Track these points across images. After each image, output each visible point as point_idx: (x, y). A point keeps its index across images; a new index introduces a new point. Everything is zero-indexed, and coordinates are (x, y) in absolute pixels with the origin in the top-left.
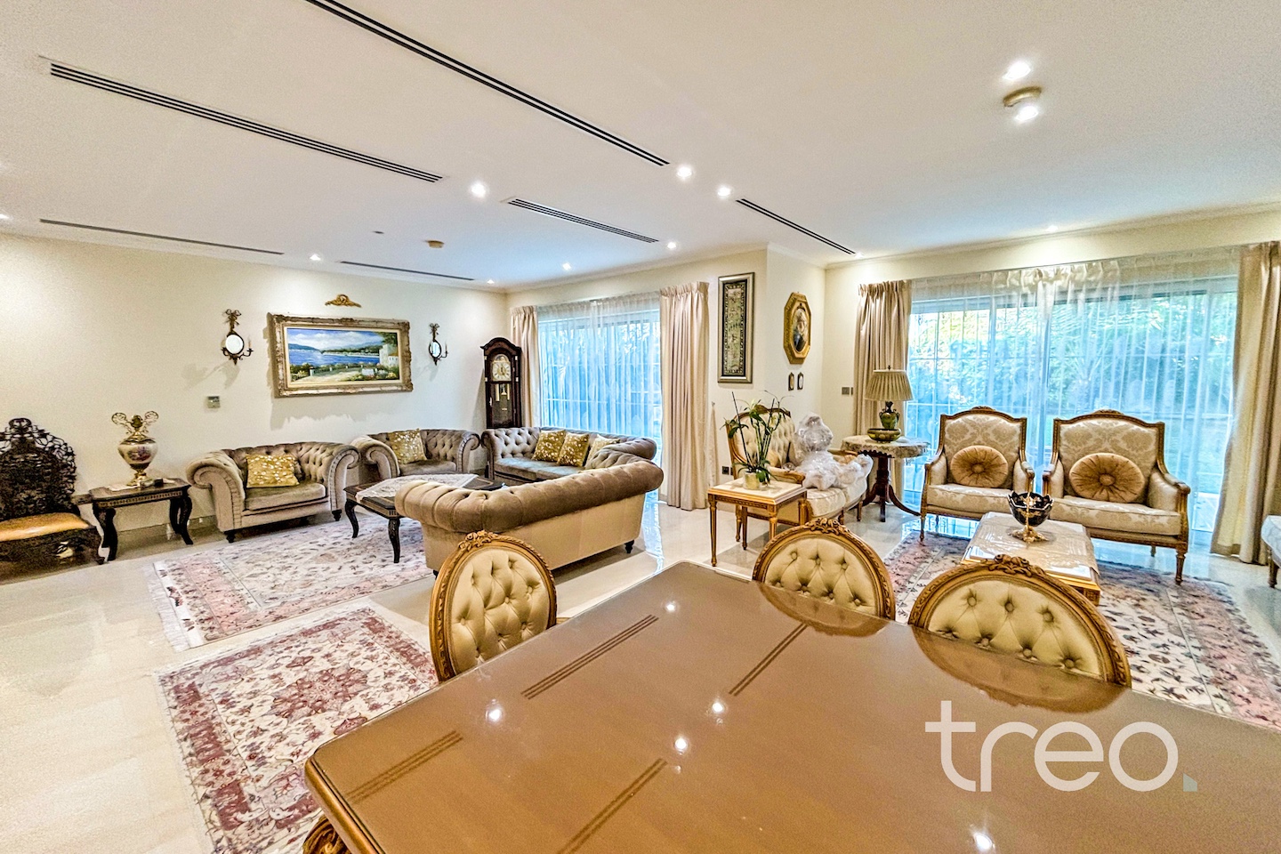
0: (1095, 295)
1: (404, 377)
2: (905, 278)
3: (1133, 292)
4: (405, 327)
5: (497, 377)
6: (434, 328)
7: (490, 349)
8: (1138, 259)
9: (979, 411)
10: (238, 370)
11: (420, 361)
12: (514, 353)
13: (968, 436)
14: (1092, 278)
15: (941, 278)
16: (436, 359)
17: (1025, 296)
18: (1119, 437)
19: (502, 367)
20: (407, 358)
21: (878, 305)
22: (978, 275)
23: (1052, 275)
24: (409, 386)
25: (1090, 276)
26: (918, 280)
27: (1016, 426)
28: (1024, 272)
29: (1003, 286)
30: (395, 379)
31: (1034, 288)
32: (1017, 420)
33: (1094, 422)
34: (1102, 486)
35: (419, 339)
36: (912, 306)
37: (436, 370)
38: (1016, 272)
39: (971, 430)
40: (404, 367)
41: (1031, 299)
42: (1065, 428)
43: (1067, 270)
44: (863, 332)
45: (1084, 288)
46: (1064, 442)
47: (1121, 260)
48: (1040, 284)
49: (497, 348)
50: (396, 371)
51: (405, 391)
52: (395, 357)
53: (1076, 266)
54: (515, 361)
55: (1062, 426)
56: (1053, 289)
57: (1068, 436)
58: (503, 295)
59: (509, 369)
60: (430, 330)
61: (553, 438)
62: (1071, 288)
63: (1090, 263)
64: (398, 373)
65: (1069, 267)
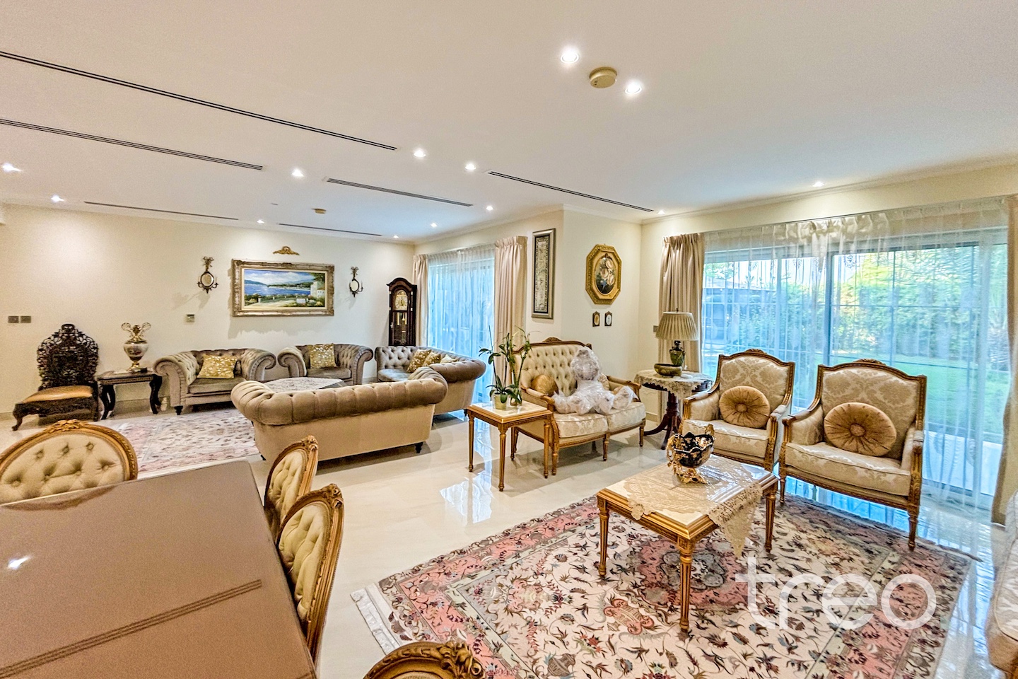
0: (866, 246)
1: (328, 305)
2: (698, 231)
3: (903, 244)
4: (331, 269)
5: (399, 307)
6: (354, 271)
7: (394, 286)
8: (907, 211)
9: (751, 353)
10: (209, 297)
11: (341, 293)
12: (410, 289)
13: (738, 377)
14: (863, 230)
15: (729, 231)
16: (354, 293)
17: (802, 247)
18: (876, 388)
19: (402, 299)
20: (331, 291)
21: (677, 254)
22: (760, 228)
23: (825, 227)
24: (331, 312)
25: (860, 228)
26: (711, 233)
27: (784, 370)
28: (800, 225)
29: (783, 238)
30: (322, 306)
31: (810, 240)
32: (784, 364)
33: (854, 371)
34: (852, 436)
35: (341, 279)
36: (706, 257)
37: (354, 301)
38: (793, 224)
39: (741, 371)
40: (328, 297)
41: (806, 251)
42: (827, 374)
43: (838, 222)
44: (665, 279)
45: (855, 240)
46: (825, 389)
47: (889, 213)
48: (814, 236)
49: (398, 285)
50: (323, 301)
51: (328, 315)
52: (322, 291)
53: (847, 219)
54: (411, 295)
55: (825, 372)
56: (825, 240)
57: (828, 382)
58: (410, 245)
59: (407, 301)
60: (351, 271)
61: (421, 356)
62: (842, 240)
63: (859, 216)
64: (324, 303)
65: (839, 219)
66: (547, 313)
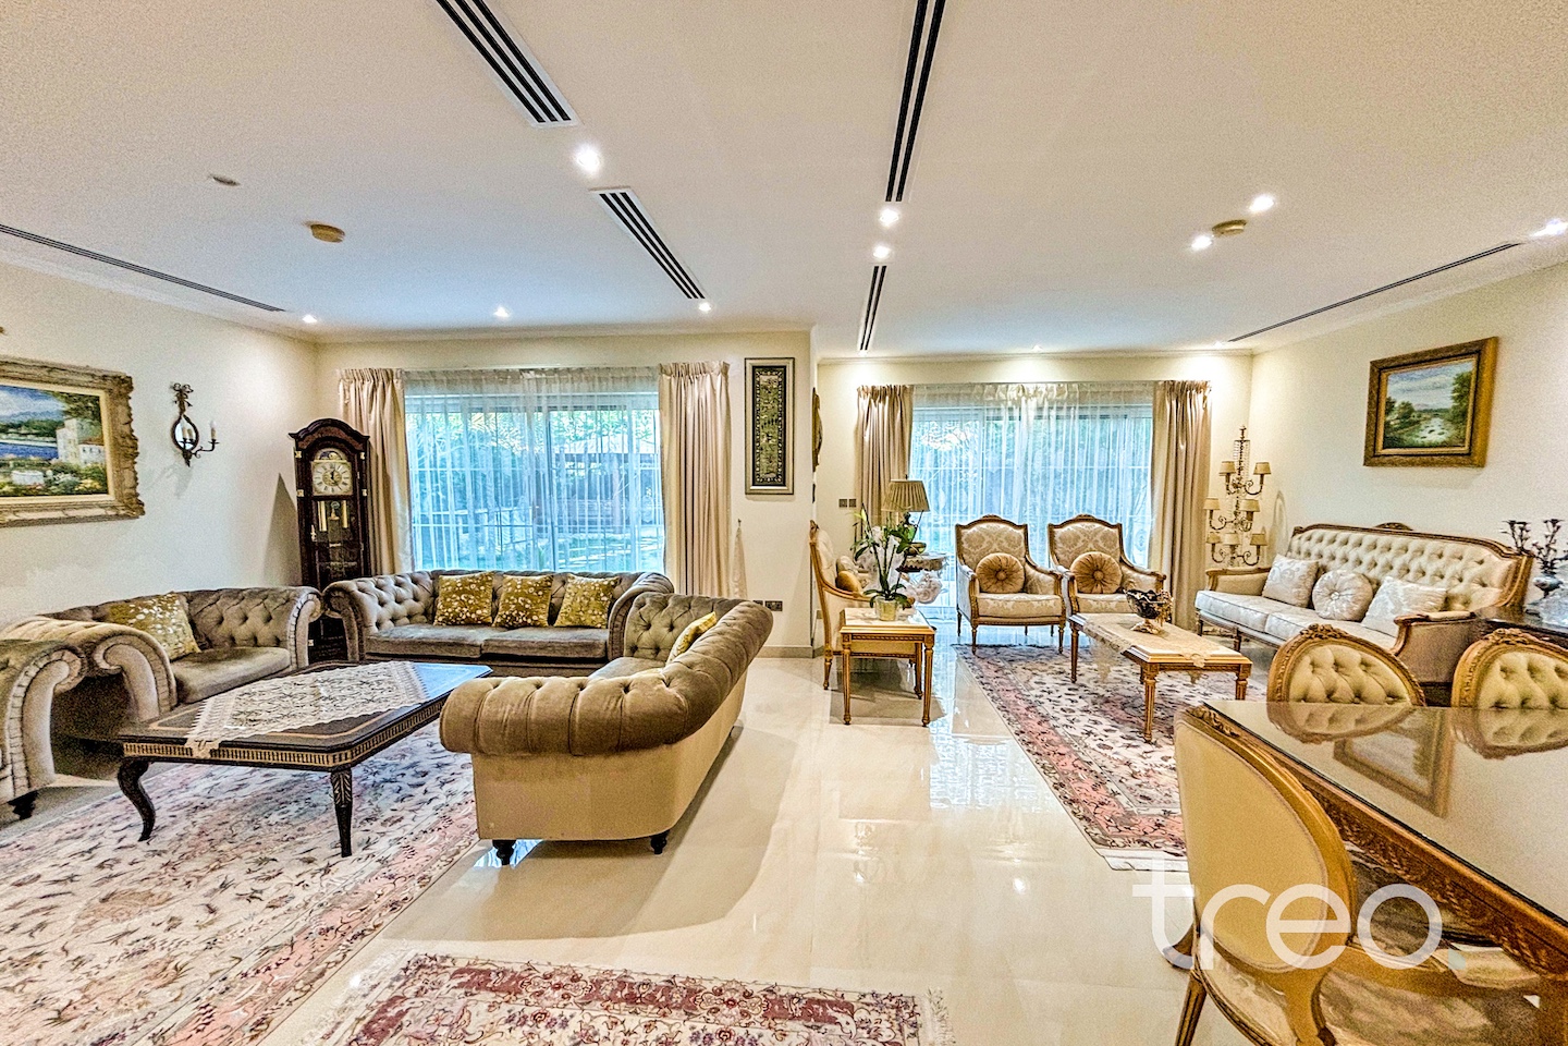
0: (1063, 413)
1: (119, 485)
2: (907, 384)
3: (1088, 413)
4: (122, 386)
5: (321, 486)
6: (182, 394)
7: (310, 439)
8: (1092, 384)
9: (988, 519)
11: (156, 458)
12: (360, 447)
13: (985, 545)
14: (1060, 398)
15: (940, 386)
16: (187, 455)
17: (1011, 409)
18: (1098, 538)
19: (332, 473)
20: (127, 448)
21: (881, 409)
22: (972, 386)
23: (1032, 392)
24: (133, 506)
25: (1058, 395)
26: (919, 386)
27: (1021, 532)
28: (1010, 386)
29: (992, 398)
30: (98, 492)
31: (1017, 403)
32: (1020, 527)
33: (1078, 525)
34: (1096, 581)
35: (151, 414)
36: (914, 413)
37: (189, 476)
38: (1004, 386)
39: (987, 539)
40: (119, 469)
41: (1016, 413)
42: (1058, 532)
43: (1042, 388)
44: (866, 439)
45: (1055, 406)
46: (1060, 545)
47: (1080, 384)
48: (1023, 399)
49: (319, 438)
50: (100, 476)
51: (126, 517)
52: (95, 448)
53: (1049, 385)
54: (360, 460)
55: (1055, 530)
56: (1033, 403)
57: (1060, 539)
58: (313, 346)
59: (348, 474)
60: (173, 396)
62: (1046, 405)
63: (1059, 383)
64: (105, 484)
65: (1044, 385)
66: (784, 485)
